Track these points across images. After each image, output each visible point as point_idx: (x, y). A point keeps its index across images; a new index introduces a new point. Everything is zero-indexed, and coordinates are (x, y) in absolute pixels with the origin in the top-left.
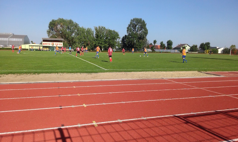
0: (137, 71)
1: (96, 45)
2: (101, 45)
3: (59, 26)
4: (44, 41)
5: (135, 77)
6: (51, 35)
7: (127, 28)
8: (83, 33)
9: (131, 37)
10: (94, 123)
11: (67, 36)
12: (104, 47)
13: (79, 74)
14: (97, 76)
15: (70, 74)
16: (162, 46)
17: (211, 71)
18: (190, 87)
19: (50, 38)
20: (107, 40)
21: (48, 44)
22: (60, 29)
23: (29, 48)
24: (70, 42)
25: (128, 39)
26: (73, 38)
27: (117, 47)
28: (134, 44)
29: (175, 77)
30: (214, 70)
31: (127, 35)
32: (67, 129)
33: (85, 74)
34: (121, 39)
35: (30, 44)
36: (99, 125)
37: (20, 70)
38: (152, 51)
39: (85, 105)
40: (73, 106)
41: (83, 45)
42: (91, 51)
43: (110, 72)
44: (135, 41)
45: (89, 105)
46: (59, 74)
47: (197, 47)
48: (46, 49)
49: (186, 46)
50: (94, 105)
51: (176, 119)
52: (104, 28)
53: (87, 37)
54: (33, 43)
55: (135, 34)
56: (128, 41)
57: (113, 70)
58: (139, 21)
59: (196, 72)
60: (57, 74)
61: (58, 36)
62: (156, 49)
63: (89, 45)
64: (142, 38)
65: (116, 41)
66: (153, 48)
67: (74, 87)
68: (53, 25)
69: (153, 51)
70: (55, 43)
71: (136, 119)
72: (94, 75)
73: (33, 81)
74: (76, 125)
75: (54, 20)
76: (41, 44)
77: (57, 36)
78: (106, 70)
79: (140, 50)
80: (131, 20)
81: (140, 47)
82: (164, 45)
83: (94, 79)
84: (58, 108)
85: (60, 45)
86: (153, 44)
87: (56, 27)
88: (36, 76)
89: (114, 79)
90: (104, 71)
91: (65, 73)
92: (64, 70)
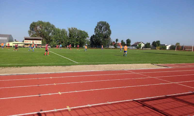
0: (103, 64)
1: (69, 42)
2: (74, 43)
3: (38, 27)
4: (26, 39)
5: (101, 69)
6: (32, 34)
7: (95, 29)
8: (58, 33)
9: (97, 36)
10: (68, 108)
11: (45, 35)
12: (76, 44)
13: (55, 67)
14: (70, 69)
16: (123, 44)
17: (161, 63)
18: (145, 77)
19: (31, 37)
20: (78, 39)
21: (29, 42)
22: (40, 30)
23: (12, 46)
24: (47, 40)
25: (95, 38)
26: (50, 37)
27: (86, 44)
28: (100, 41)
29: (133, 68)
30: (164, 63)
31: (95, 35)
32: (45, 113)
33: (60, 67)
34: (90, 38)
35: (13, 42)
36: (72, 110)
37: (4, 63)
38: (114, 48)
39: (60, 93)
40: (50, 94)
41: (59, 43)
42: (65, 48)
43: (81, 65)
44: (101, 39)
45: (64, 93)
46: (38, 67)
47: (150, 45)
48: (27, 46)
49: (141, 43)
50: (68, 92)
51: (135, 103)
52: (76, 29)
53: (62, 36)
54: (16, 41)
55: (101, 34)
56: (95, 40)
57: (84, 63)
58: (104, 24)
59: (150, 64)
60: (36, 67)
61: (38, 35)
62: (118, 46)
63: (64, 43)
64: (107, 37)
65: (86, 39)
66: (115, 45)
67: (51, 78)
68: (33, 26)
69: (116, 47)
70: (35, 41)
71: (103, 104)
72: (67, 67)
73: (16, 73)
74: (53, 110)
75: (34, 22)
76: (23, 42)
77: (36, 36)
78: (78, 63)
79: (105, 47)
80: (98, 23)
81: (105, 45)
82: (124, 43)
83: (67, 71)
84: (38, 95)
86: (116, 42)
87: (36, 28)
88: (19, 69)
89: (84, 70)
90: (76, 64)
91: (43, 66)
92: (42, 64)
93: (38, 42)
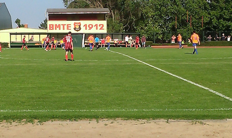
4: (54, 16)
15: (133, 122)
19: (70, 9)
21: (64, 25)
26: (138, 5)
35: (11, 27)
46: (102, 123)
54: (20, 26)
70: (83, 23)
76: (44, 26)
77: (89, 2)
85: (99, 28)
91: (119, 120)
92: (115, 110)
93: (96, 25)
